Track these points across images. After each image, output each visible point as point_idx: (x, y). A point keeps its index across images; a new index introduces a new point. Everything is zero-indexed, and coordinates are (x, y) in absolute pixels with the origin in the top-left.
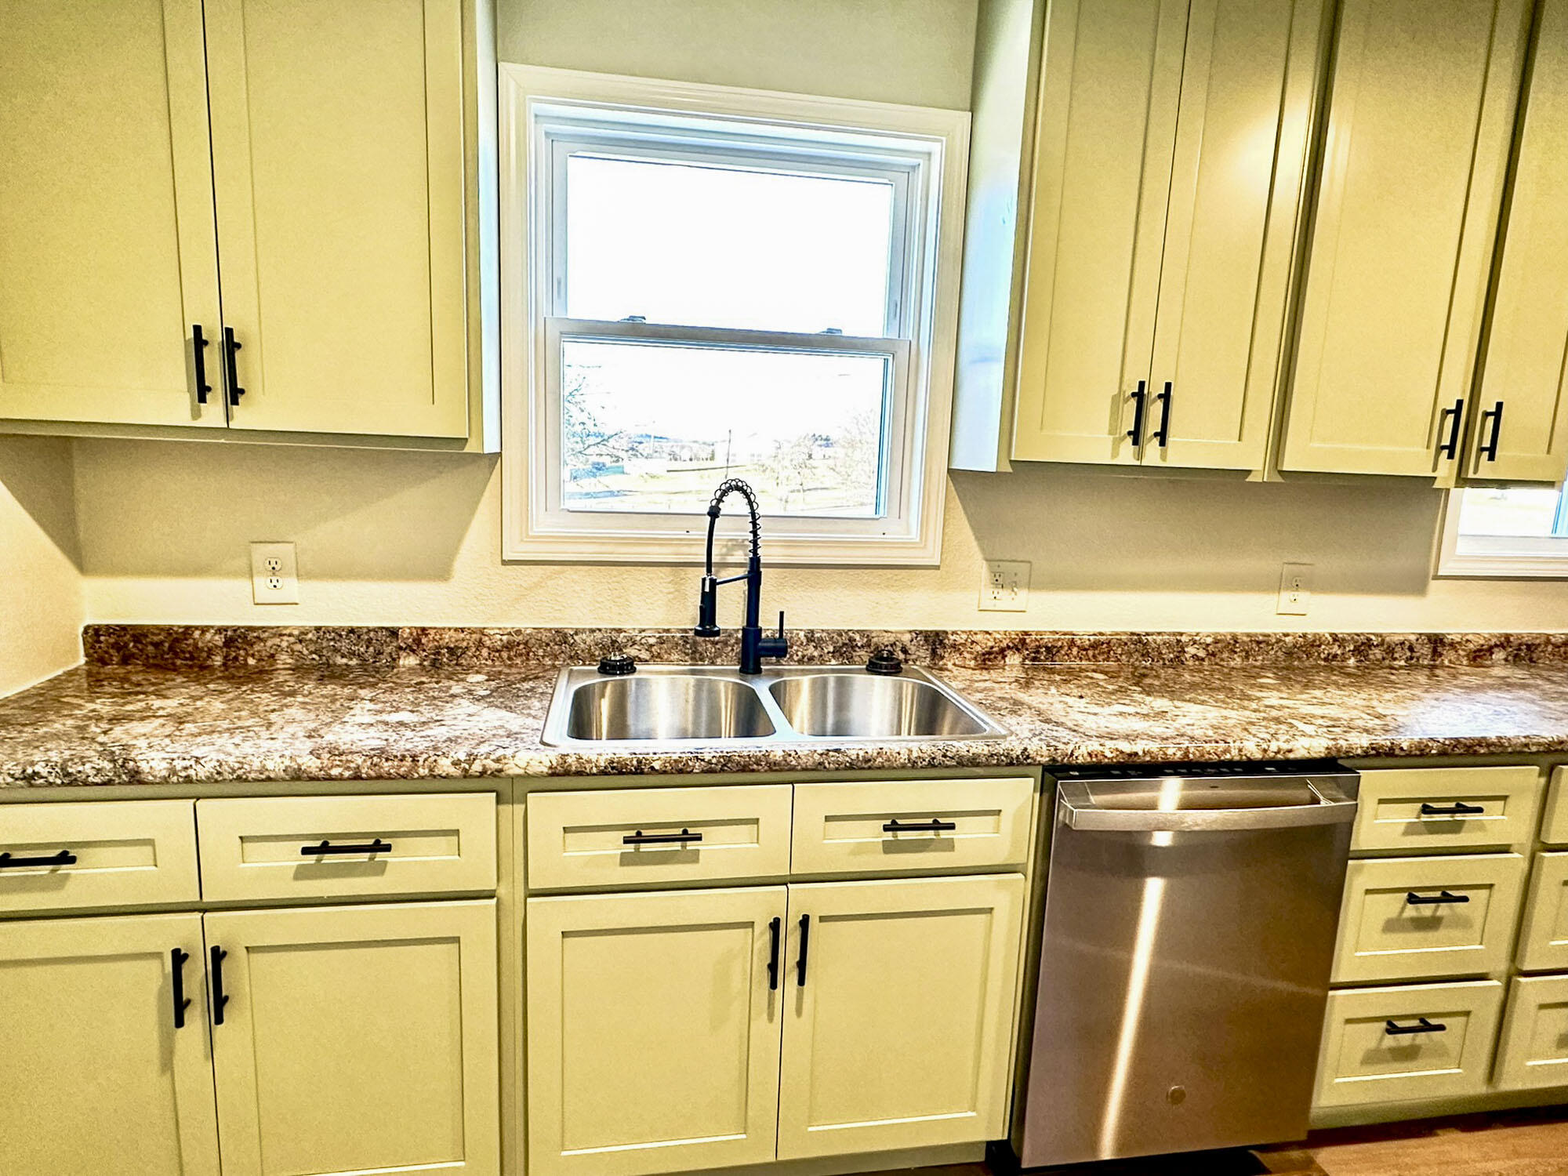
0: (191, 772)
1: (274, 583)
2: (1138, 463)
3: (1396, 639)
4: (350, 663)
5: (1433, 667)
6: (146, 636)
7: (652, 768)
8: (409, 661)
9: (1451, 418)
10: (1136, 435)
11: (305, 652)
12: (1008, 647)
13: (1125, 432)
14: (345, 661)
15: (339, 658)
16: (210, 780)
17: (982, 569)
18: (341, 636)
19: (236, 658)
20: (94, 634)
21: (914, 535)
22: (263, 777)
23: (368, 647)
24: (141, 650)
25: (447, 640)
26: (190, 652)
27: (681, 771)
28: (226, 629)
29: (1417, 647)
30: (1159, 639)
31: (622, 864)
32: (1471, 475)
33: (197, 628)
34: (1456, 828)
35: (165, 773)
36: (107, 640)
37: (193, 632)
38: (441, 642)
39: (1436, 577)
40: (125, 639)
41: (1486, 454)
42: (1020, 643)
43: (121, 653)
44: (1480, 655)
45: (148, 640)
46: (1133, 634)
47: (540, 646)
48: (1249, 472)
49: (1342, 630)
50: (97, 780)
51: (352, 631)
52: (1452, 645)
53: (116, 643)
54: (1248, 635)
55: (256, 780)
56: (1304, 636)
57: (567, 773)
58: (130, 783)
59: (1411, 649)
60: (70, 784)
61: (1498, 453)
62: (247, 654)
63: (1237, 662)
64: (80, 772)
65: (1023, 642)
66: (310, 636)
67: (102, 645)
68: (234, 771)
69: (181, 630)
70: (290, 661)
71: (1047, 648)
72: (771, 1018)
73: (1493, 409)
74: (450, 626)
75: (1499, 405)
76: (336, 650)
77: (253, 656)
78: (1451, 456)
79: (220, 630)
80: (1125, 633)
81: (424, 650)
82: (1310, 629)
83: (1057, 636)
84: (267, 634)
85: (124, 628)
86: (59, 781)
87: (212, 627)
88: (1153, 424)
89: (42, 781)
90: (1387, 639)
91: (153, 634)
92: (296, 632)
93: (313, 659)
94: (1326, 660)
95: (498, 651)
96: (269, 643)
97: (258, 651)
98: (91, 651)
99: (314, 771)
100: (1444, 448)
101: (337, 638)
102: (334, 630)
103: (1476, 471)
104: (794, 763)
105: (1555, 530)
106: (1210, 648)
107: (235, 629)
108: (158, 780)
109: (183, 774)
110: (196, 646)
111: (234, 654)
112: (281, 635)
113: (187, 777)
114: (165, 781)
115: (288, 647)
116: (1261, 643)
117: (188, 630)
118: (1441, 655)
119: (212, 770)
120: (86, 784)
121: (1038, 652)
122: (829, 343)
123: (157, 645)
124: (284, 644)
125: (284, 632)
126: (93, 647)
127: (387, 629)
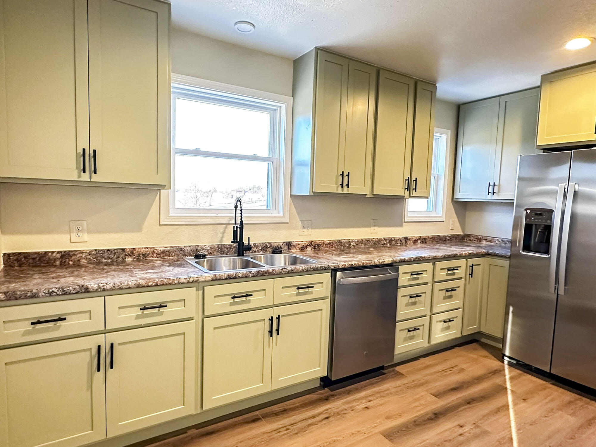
0: (105, 287)
1: (79, 235)
2: (342, 192)
3: (398, 238)
4: (108, 261)
5: (406, 245)
6: (29, 256)
7: (239, 276)
8: (129, 260)
9: (407, 181)
10: (342, 185)
11: (92, 258)
12: (308, 245)
13: (339, 184)
14: (106, 261)
15: (104, 260)
16: (112, 289)
17: (300, 223)
18: (105, 252)
19: (65, 262)
20: (7, 257)
21: (281, 214)
22: (128, 287)
23: (114, 255)
24: (27, 261)
25: (142, 252)
26: (47, 261)
27: (246, 277)
28: (61, 252)
29: (402, 240)
30: (345, 241)
31: (230, 305)
32: (412, 195)
33: (49, 252)
34: (418, 279)
35: (97, 288)
36: (13, 258)
37: (48, 253)
38: (140, 252)
39: (405, 222)
40: (21, 257)
41: (414, 190)
42: (311, 244)
43: (19, 262)
44: (415, 242)
45: (30, 257)
46: (338, 240)
47: (173, 252)
48: (366, 194)
49: (385, 237)
50: (74, 292)
51: (108, 250)
52: (409, 239)
53: (17, 259)
54: (365, 239)
55: (126, 288)
56: (378, 239)
57: (216, 280)
58: (85, 292)
59: (401, 241)
60: (64, 294)
61: (417, 190)
62: (69, 260)
63: (363, 246)
64: (68, 290)
65: (311, 243)
66: (93, 252)
67: (11, 260)
68: (119, 286)
69: (43, 253)
70: (85, 262)
71: (318, 245)
72: (269, 347)
73: (415, 179)
74: (143, 247)
75: (416, 178)
76: (103, 257)
77: (72, 261)
78: (408, 191)
79: (58, 252)
80: (336, 240)
81: (134, 255)
82: (379, 237)
83: (320, 242)
84: (77, 253)
85: (20, 253)
86: (61, 293)
87: (56, 251)
88: (346, 182)
89: (55, 294)
90: (396, 239)
91: (32, 255)
92: (88, 252)
93: (94, 261)
94: (383, 245)
95: (159, 254)
96: (78, 256)
97: (74, 259)
98: (6, 262)
99: (144, 284)
100: (406, 189)
101: (103, 253)
102: (102, 250)
103: (413, 194)
104: (275, 272)
105: (427, 210)
106: (357, 243)
107: (65, 252)
108: (94, 291)
109: (102, 288)
110: (49, 259)
111: (64, 260)
112: (82, 253)
113: (104, 289)
114: (97, 291)
115: (85, 257)
116: (368, 241)
117: (46, 253)
118: (407, 242)
119: (112, 286)
120: (70, 294)
121: (315, 246)
122: (254, 158)
123: (34, 259)
124: (84, 256)
125: (84, 252)
126: (7, 261)
127: (121, 249)
